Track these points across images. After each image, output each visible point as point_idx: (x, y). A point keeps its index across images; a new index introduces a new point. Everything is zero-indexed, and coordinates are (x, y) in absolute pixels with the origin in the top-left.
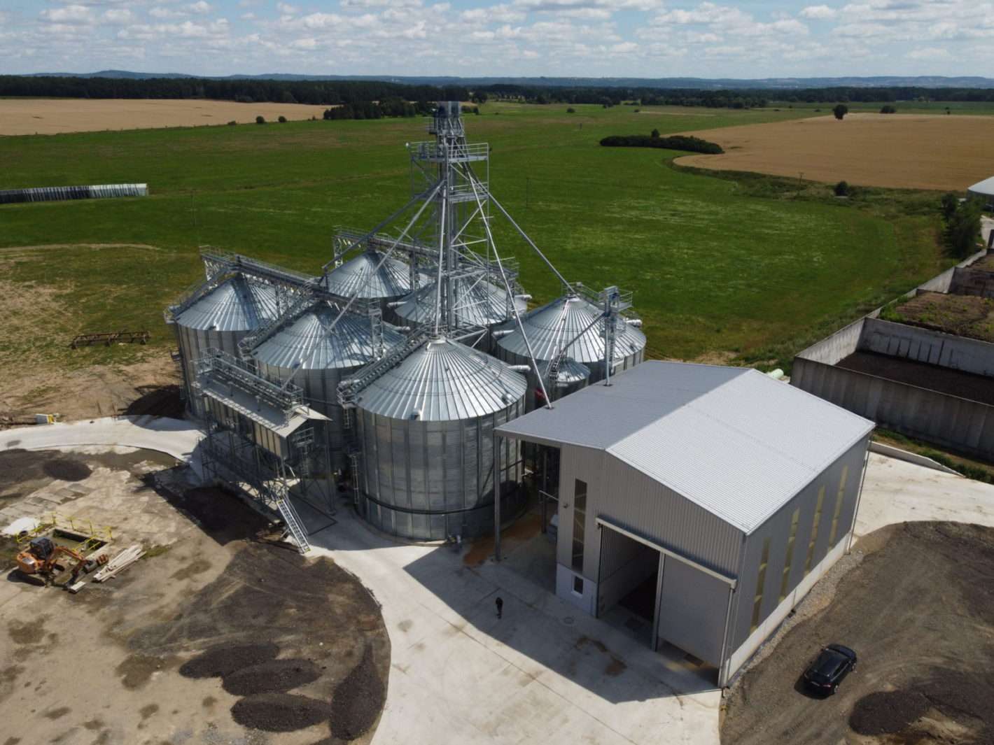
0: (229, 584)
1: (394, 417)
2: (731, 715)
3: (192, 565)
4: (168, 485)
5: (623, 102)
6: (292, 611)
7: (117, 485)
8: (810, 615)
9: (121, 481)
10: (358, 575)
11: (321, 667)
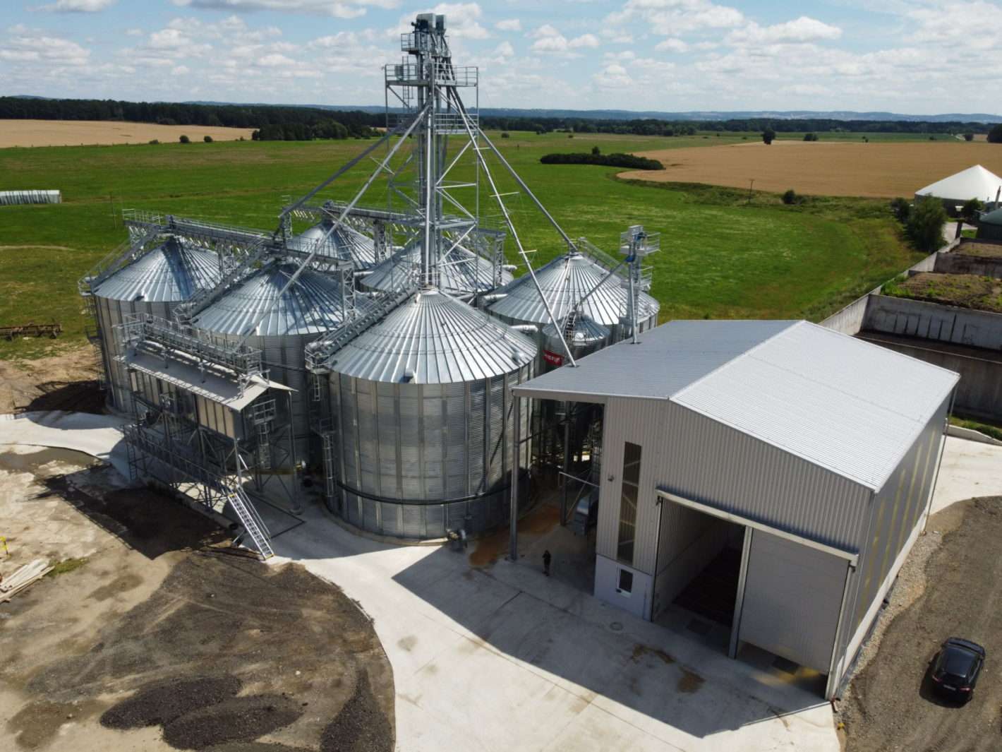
0: (166, 603)
1: (381, 380)
2: (853, 735)
3: (116, 581)
4: (84, 487)
5: (555, 130)
6: (254, 632)
7: (17, 490)
8: (907, 606)
9: (22, 485)
10: (338, 583)
11: (300, 703)
